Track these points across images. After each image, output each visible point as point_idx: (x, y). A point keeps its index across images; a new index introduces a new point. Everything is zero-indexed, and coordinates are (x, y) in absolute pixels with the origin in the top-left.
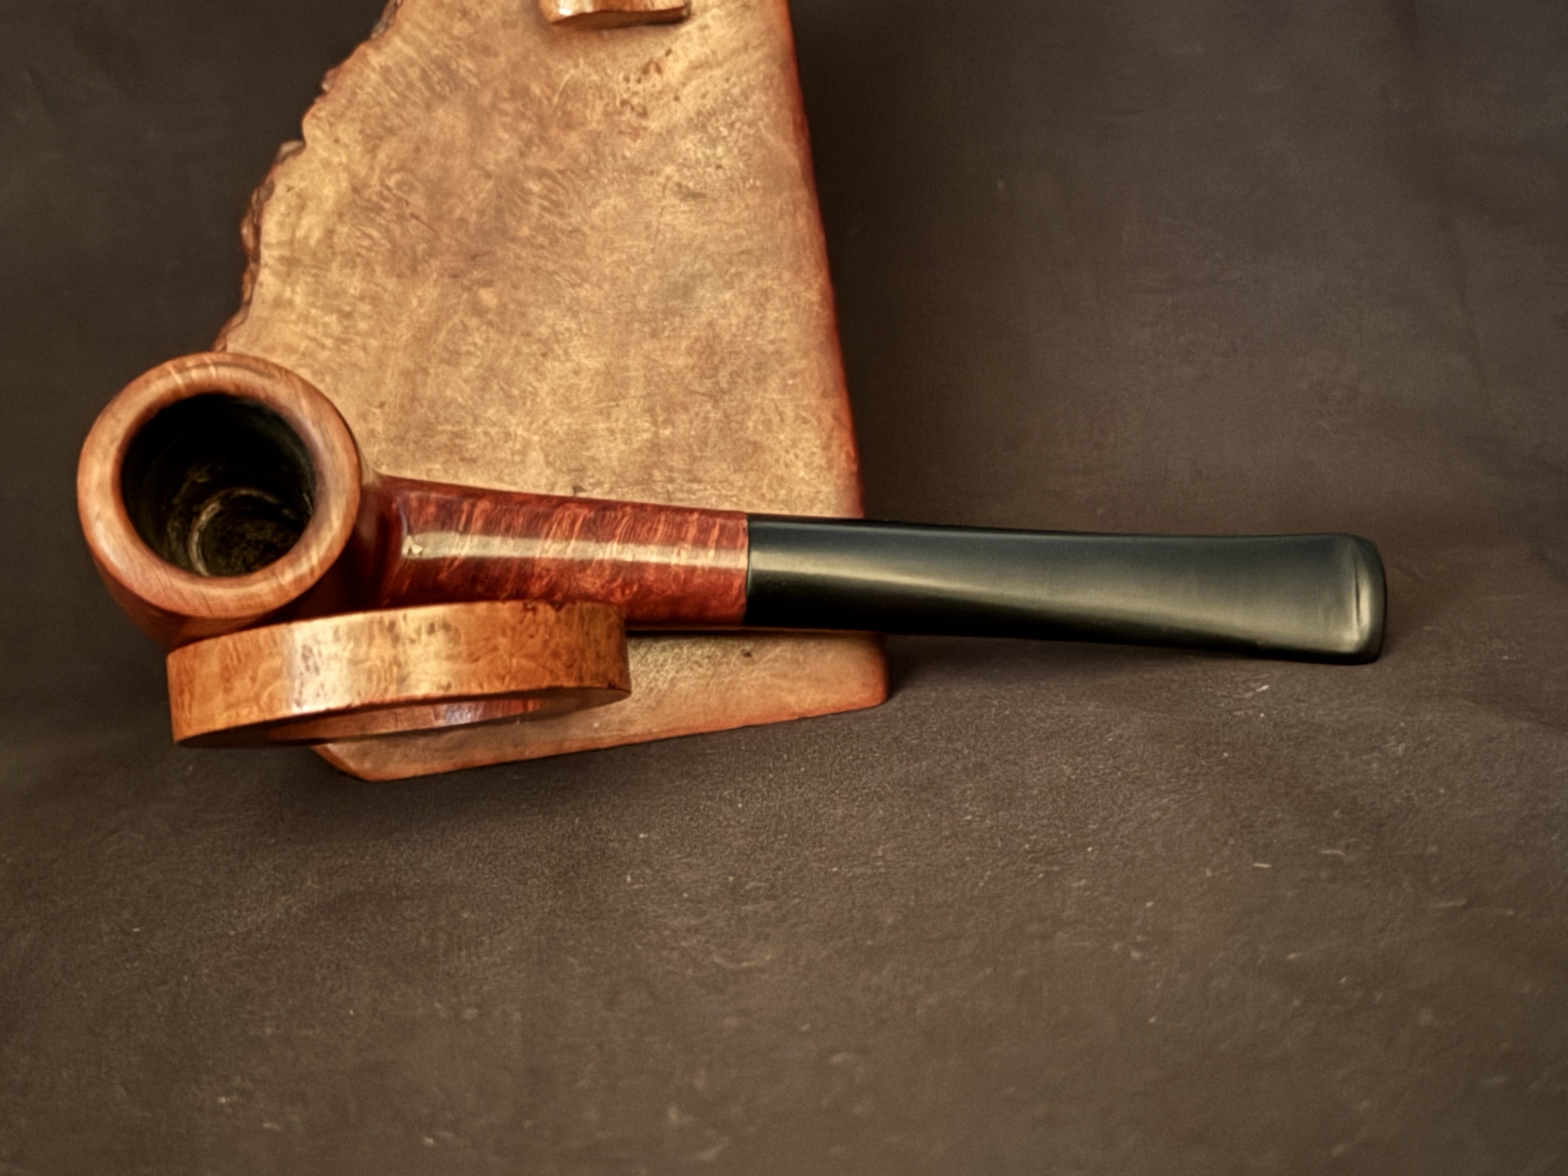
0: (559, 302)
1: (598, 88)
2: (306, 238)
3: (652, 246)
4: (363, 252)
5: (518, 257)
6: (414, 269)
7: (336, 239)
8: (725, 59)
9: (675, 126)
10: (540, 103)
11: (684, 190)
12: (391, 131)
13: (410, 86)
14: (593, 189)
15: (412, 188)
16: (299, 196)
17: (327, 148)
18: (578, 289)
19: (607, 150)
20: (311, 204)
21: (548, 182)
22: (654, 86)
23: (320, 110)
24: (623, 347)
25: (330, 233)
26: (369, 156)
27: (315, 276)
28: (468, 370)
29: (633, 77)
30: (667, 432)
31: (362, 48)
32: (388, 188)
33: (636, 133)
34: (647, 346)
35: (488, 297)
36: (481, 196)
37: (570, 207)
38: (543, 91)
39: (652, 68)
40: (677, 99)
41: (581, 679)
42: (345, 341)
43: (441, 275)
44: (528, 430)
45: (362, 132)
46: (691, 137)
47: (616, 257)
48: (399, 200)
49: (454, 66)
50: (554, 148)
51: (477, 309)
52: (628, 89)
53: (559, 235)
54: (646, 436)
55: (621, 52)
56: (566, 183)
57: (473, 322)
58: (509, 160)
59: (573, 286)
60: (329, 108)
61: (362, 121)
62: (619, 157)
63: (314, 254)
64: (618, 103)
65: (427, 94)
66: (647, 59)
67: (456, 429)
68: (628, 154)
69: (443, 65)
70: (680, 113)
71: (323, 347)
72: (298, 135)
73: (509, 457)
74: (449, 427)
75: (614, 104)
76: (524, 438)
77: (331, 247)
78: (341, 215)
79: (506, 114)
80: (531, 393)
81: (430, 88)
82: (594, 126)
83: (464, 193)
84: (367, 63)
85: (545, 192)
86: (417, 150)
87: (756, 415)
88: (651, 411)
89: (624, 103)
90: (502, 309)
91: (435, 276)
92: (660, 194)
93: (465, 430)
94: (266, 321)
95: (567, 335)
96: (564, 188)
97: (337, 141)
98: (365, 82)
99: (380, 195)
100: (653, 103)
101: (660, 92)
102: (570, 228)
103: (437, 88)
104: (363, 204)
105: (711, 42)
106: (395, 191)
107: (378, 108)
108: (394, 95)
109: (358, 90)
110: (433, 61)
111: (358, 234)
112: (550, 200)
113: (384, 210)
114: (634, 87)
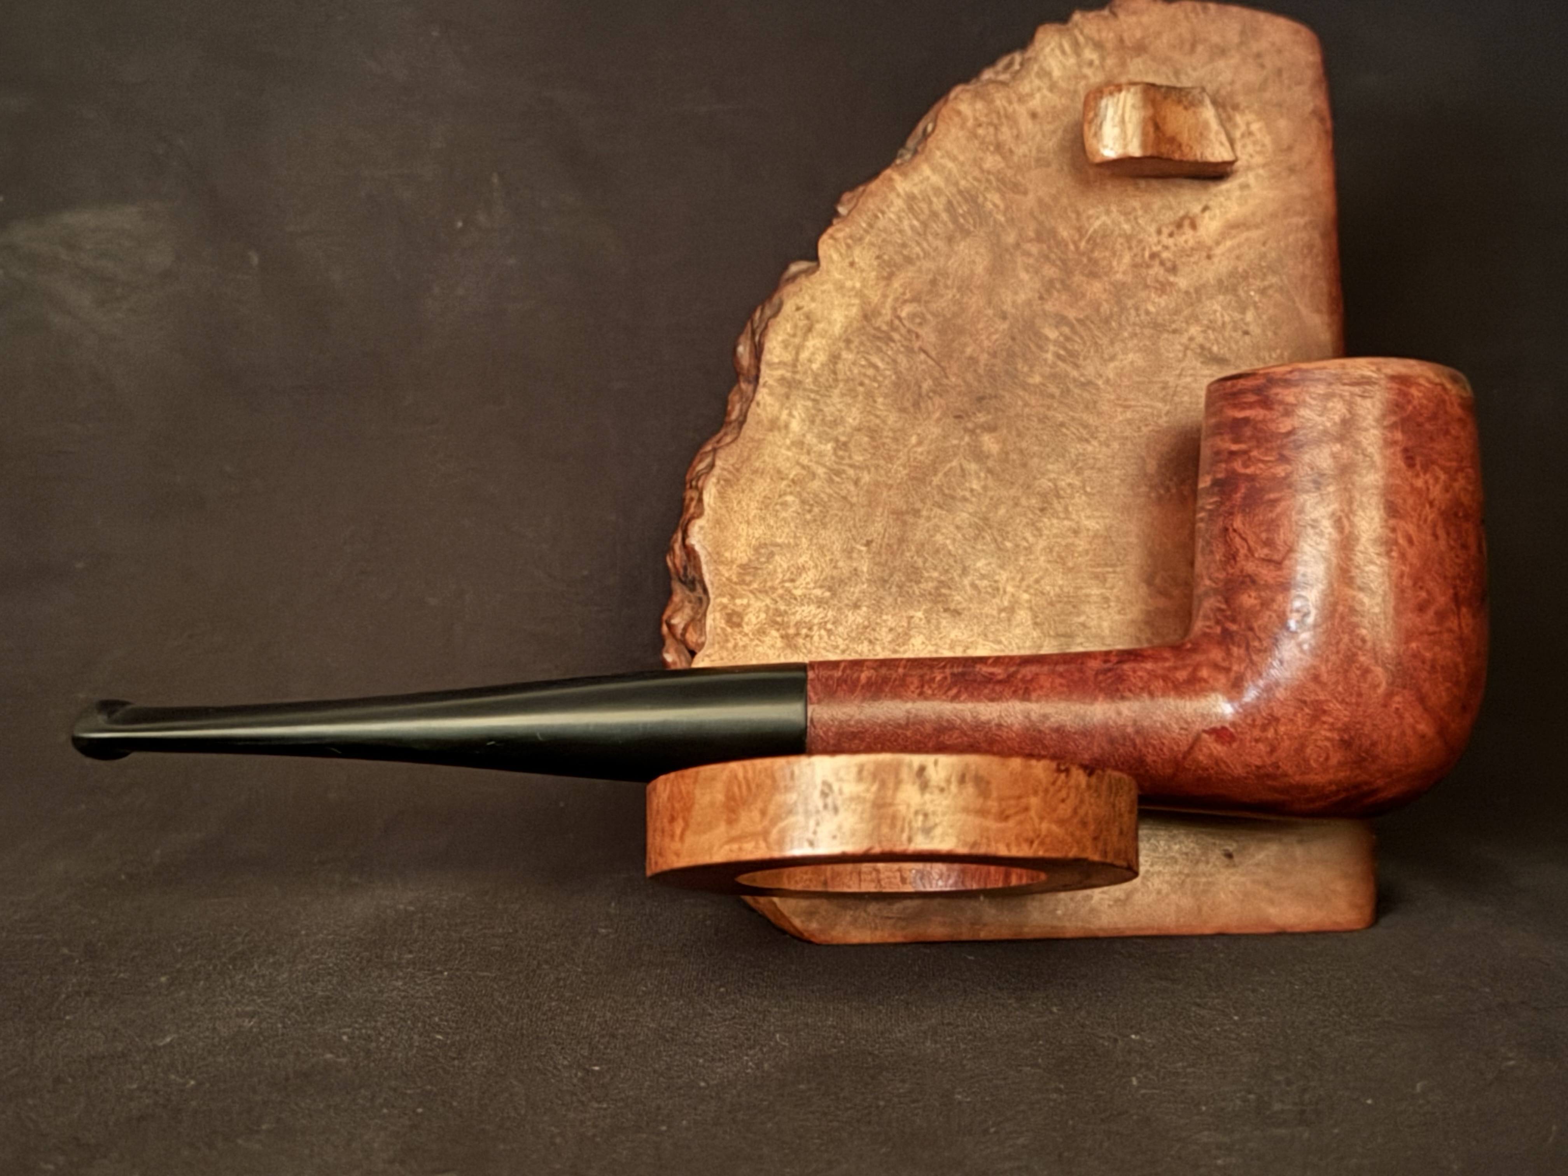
0: (1063, 456)
1: (1128, 238)
2: (810, 361)
3: (1167, 408)
4: (867, 381)
5: (1026, 404)
6: (916, 404)
7: (840, 366)
8: (1263, 222)
9: (1204, 286)
10: (1066, 245)
11: (1206, 353)
12: (909, 260)
13: (934, 215)
14: (1112, 343)
15: (923, 322)
16: (808, 317)
17: (842, 271)
18: (1086, 445)
19: (1130, 303)
20: (819, 327)
21: (1066, 330)
22: (1186, 242)
23: (839, 230)
25: (835, 358)
26: (883, 283)
27: (814, 400)
28: (963, 517)
29: (1166, 231)
31: (888, 172)
32: (899, 318)
33: (1163, 288)
34: (1153, 512)
35: (990, 443)
36: (995, 337)
37: (1085, 359)
38: (1070, 235)
39: (1186, 223)
40: (1209, 257)
41: (1105, 854)
42: (838, 473)
43: (945, 414)
44: (1019, 587)
45: (878, 258)
46: (1221, 298)
47: (1129, 415)
48: (909, 331)
49: (981, 199)
50: (1076, 295)
51: (979, 455)
52: (1160, 242)
53: (1071, 386)
54: (1141, 607)
55: (1157, 202)
56: (1084, 334)
57: (973, 467)
58: (1029, 303)
59: (1081, 439)
60: (847, 230)
61: (880, 248)
62: (1142, 312)
63: (816, 377)
64: (1147, 254)
65: (951, 226)
66: (1182, 213)
67: (943, 577)
68: (1152, 309)
69: (971, 198)
70: (1210, 272)
71: (814, 475)
72: (813, 255)
73: (995, 613)
74: (935, 574)
75: (1143, 256)
76: (1013, 595)
77: (835, 373)
78: (848, 341)
79: (1028, 254)
80: (1026, 549)
81: (955, 221)
82: (1119, 276)
83: (978, 332)
84: (893, 189)
85: (1061, 339)
86: (934, 282)
88: (1150, 582)
89: (1153, 256)
90: (1004, 457)
91: (937, 415)
92: (1180, 355)
93: (952, 579)
94: (760, 441)
95: (1069, 491)
96: (1081, 337)
97: (852, 264)
98: (888, 207)
99: (891, 324)
100: (1183, 260)
101: (1192, 249)
102: (1082, 379)
103: (962, 220)
104: (873, 332)
105: (1252, 202)
106: (906, 322)
107: (898, 235)
108: (916, 223)
109: (880, 215)
110: (960, 192)
111: (863, 362)
112: (1065, 349)
113: (893, 341)
114: (1165, 240)
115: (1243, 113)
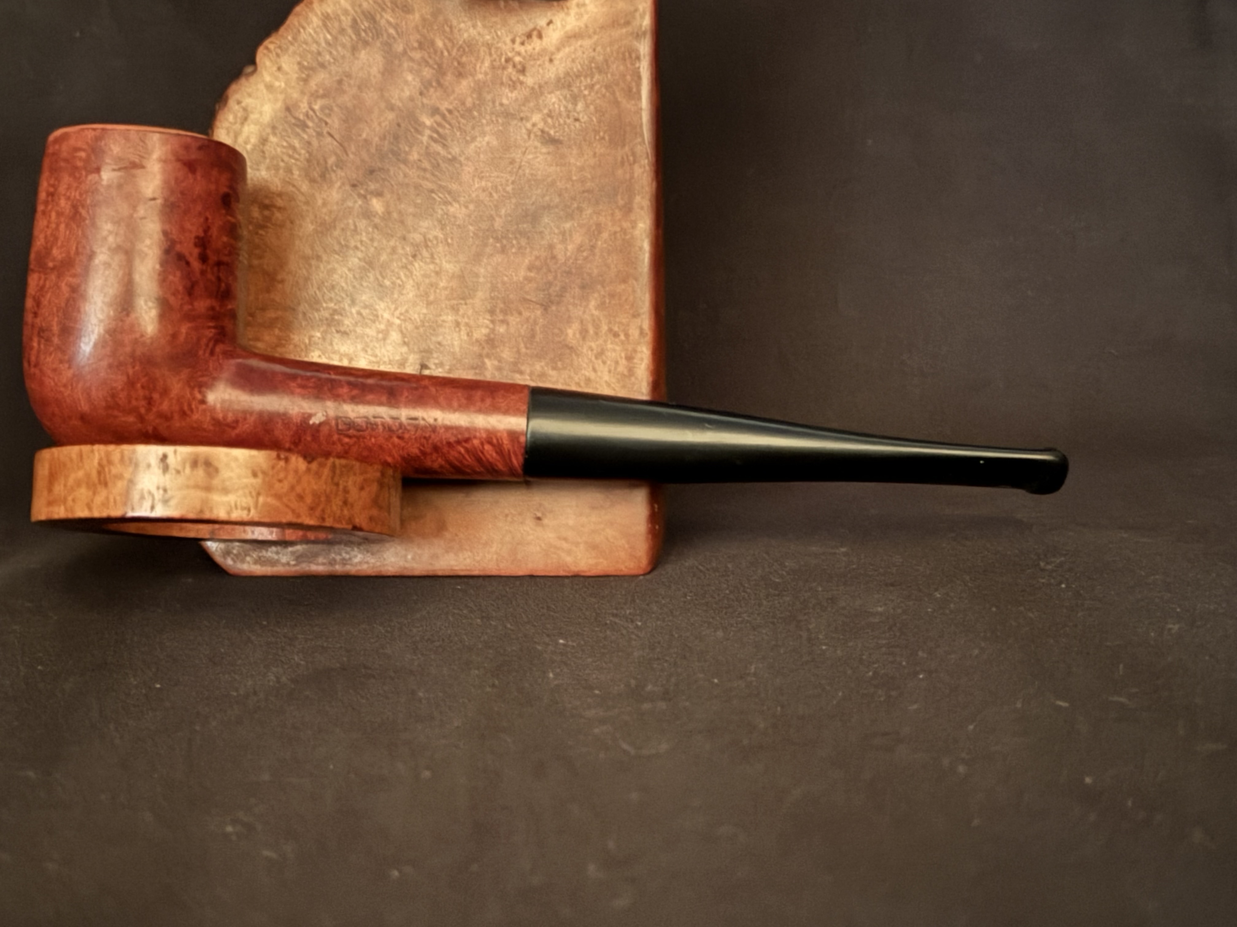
0: (432, 215)
1: (489, 46)
3: (513, 178)
4: (287, 158)
5: (405, 176)
6: (323, 176)
7: (267, 146)
8: (594, 33)
9: (546, 83)
10: (442, 53)
11: (545, 135)
12: (322, 66)
13: (342, 31)
14: (473, 128)
15: (332, 112)
16: (245, 109)
17: (272, 75)
18: (449, 207)
19: (489, 97)
20: (252, 117)
21: (438, 118)
22: (534, 49)
23: (272, 42)
24: (477, 257)
25: (264, 141)
26: (302, 83)
28: (354, 261)
29: (518, 40)
30: (502, 329)
32: (313, 110)
33: (514, 85)
34: (498, 258)
35: (377, 205)
36: (383, 125)
37: (452, 140)
38: (445, 44)
39: (535, 33)
40: (551, 60)
41: (323, 519)
43: (344, 183)
44: (393, 315)
45: (299, 63)
46: (558, 93)
47: (483, 183)
48: (321, 120)
49: (378, 17)
50: (447, 92)
51: (367, 214)
52: (513, 49)
53: (440, 162)
54: (485, 331)
55: (513, 19)
56: (454, 122)
58: (411, 99)
59: (446, 203)
60: (279, 43)
61: (301, 56)
62: (497, 104)
64: (503, 60)
65: (354, 39)
66: (531, 26)
67: (336, 307)
68: (505, 101)
69: (371, 17)
70: (552, 72)
72: (252, 61)
73: (374, 334)
74: (332, 305)
75: (500, 60)
76: (388, 321)
78: (274, 128)
79: (411, 59)
80: (400, 286)
81: (358, 34)
82: (480, 77)
83: (372, 120)
84: (312, 10)
85: (435, 125)
86: (340, 82)
87: (576, 326)
88: (492, 312)
89: (508, 60)
90: (387, 216)
91: (338, 184)
92: (526, 137)
93: (344, 309)
95: (435, 242)
96: (450, 124)
97: (279, 69)
98: (308, 24)
99: (307, 115)
100: (532, 62)
101: (539, 54)
102: (450, 157)
103: (363, 34)
104: (293, 121)
105: (586, 17)
106: (318, 114)
107: (315, 45)
108: (329, 37)
109: (302, 30)
110: (363, 13)
111: (285, 144)
112: (437, 132)
113: (308, 127)
114: (518, 48)
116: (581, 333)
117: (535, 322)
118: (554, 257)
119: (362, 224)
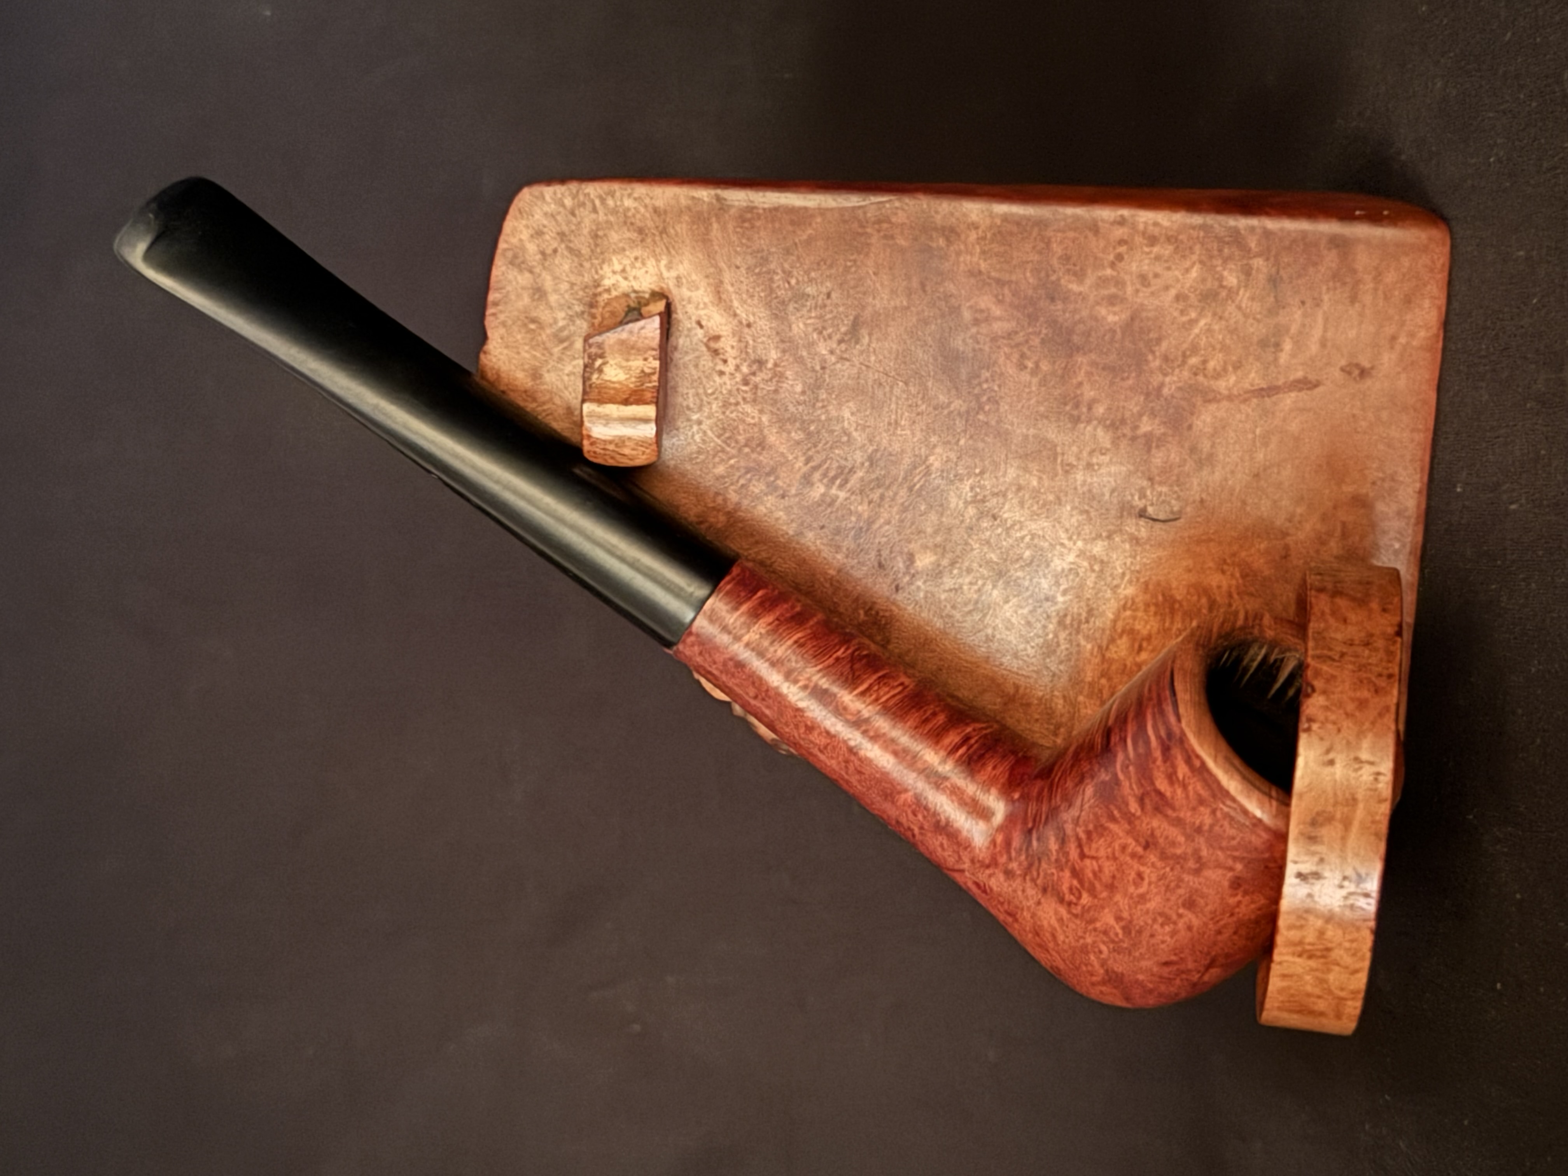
0: (943, 492)
1: (726, 405)
3: (900, 384)
5: (888, 523)
8: (716, 266)
9: (778, 333)
10: (732, 466)
11: (847, 338)
14: (831, 432)
18: (933, 468)
19: (792, 409)
21: (817, 476)
22: (733, 347)
24: (1003, 436)
28: (996, 595)
29: (721, 367)
30: (1100, 410)
33: (778, 376)
34: (1004, 407)
35: (924, 561)
36: (820, 547)
37: (846, 460)
38: (721, 462)
39: (713, 345)
40: (749, 325)
41: (1390, 676)
43: (894, 603)
44: (1070, 550)
46: (791, 318)
47: (905, 423)
50: (782, 462)
51: (936, 573)
52: (732, 374)
53: (873, 476)
54: (1100, 432)
55: (692, 375)
56: (822, 457)
57: (947, 579)
58: (788, 509)
59: (928, 473)
62: (801, 399)
64: (744, 388)
66: (703, 349)
67: (1055, 620)
68: (799, 388)
70: (764, 324)
72: (728, 706)
73: (1094, 575)
75: (746, 392)
76: (1078, 556)
80: (1032, 539)
82: (765, 419)
85: (825, 480)
87: (1103, 311)
88: (1076, 420)
89: (746, 382)
90: (940, 549)
92: (847, 364)
93: (1058, 612)
95: (978, 490)
96: (825, 461)
100: (750, 351)
101: (740, 341)
102: (867, 464)
105: (694, 277)
112: (835, 478)
114: (730, 368)
115: (602, 278)
116: (1112, 304)
117: (1094, 364)
118: (1009, 335)
119: (948, 582)
